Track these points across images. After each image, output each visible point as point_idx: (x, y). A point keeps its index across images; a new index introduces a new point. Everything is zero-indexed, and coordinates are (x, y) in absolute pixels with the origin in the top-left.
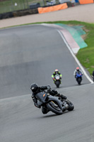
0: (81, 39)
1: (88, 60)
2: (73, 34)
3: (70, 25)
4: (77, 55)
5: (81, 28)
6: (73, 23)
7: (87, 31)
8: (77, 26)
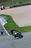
0: (5, 21)
1: (8, 28)
2: (3, 19)
3: (2, 16)
4: (4, 26)
5: (5, 17)
6: (3, 15)
7: (7, 18)
8: (4, 16)
